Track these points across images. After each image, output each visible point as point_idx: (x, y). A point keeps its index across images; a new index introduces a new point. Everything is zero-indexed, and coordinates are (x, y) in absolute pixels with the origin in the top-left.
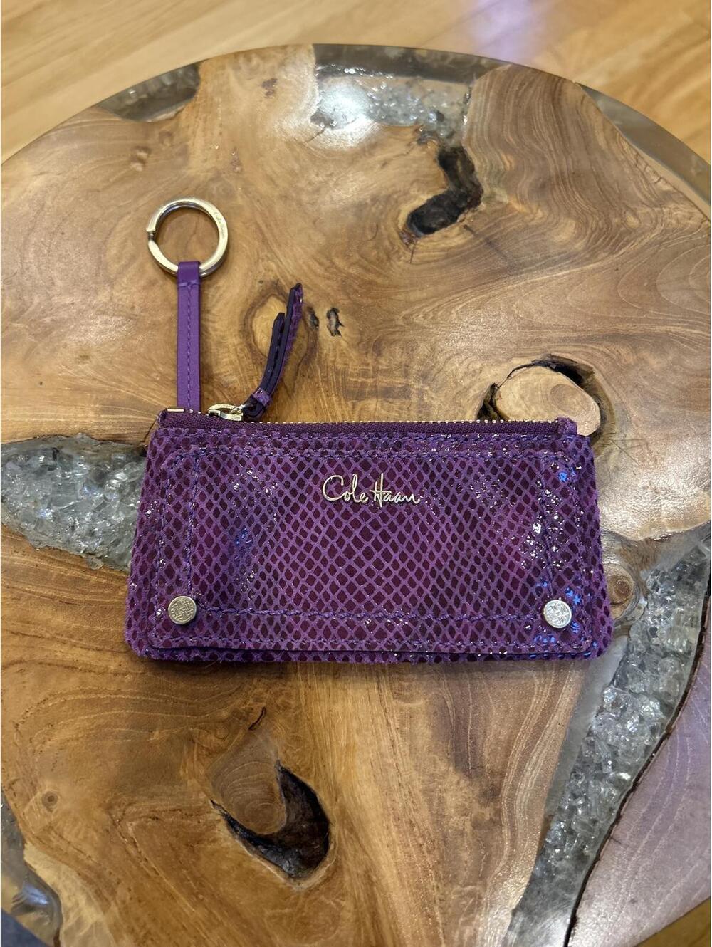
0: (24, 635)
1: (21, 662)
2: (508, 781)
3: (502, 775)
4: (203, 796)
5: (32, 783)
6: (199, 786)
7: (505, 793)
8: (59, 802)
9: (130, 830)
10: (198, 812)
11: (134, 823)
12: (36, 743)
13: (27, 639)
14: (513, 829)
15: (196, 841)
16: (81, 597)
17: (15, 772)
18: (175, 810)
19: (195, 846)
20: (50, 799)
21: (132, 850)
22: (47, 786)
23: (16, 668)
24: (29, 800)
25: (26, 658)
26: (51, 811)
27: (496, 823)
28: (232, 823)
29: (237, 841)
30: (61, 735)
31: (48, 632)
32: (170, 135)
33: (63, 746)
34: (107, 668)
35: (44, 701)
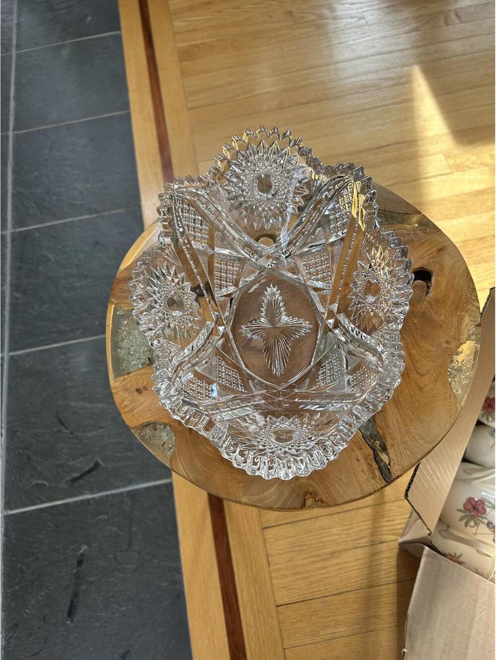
1: (416, 370)
4: (425, 303)
5: (446, 349)
9: (443, 317)
10: (429, 302)
12: (436, 354)
13: (408, 372)
15: (437, 300)
17: (446, 356)
18: (432, 309)
20: (448, 342)
21: (447, 315)
22: (445, 345)
23: (418, 370)
24: (451, 348)
25: (414, 369)
28: (427, 293)
29: (430, 290)
30: (431, 348)
33: (432, 346)
35: (423, 357)
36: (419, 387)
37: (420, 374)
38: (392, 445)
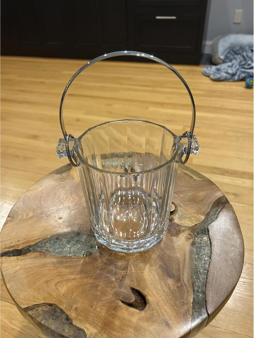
0: (61, 275)
2: (181, 277)
3: (180, 276)
4: (114, 298)
5: (71, 306)
6: (113, 296)
7: (181, 279)
8: (79, 309)
9: (98, 310)
10: (114, 302)
11: (99, 308)
12: (69, 297)
13: (61, 276)
14: (186, 286)
16: (72, 264)
17: (66, 305)
18: (108, 303)
19: (115, 309)
20: (76, 309)
21: (100, 314)
22: (75, 306)
23: (60, 282)
24: (71, 310)
25: (62, 280)
26: (77, 311)
27: (182, 286)
28: (123, 302)
29: (125, 305)
31: (66, 273)
32: (69, 175)
34: (83, 277)
35: (69, 288)
36: (49, 281)
37: (57, 283)
38: (19, 259)
